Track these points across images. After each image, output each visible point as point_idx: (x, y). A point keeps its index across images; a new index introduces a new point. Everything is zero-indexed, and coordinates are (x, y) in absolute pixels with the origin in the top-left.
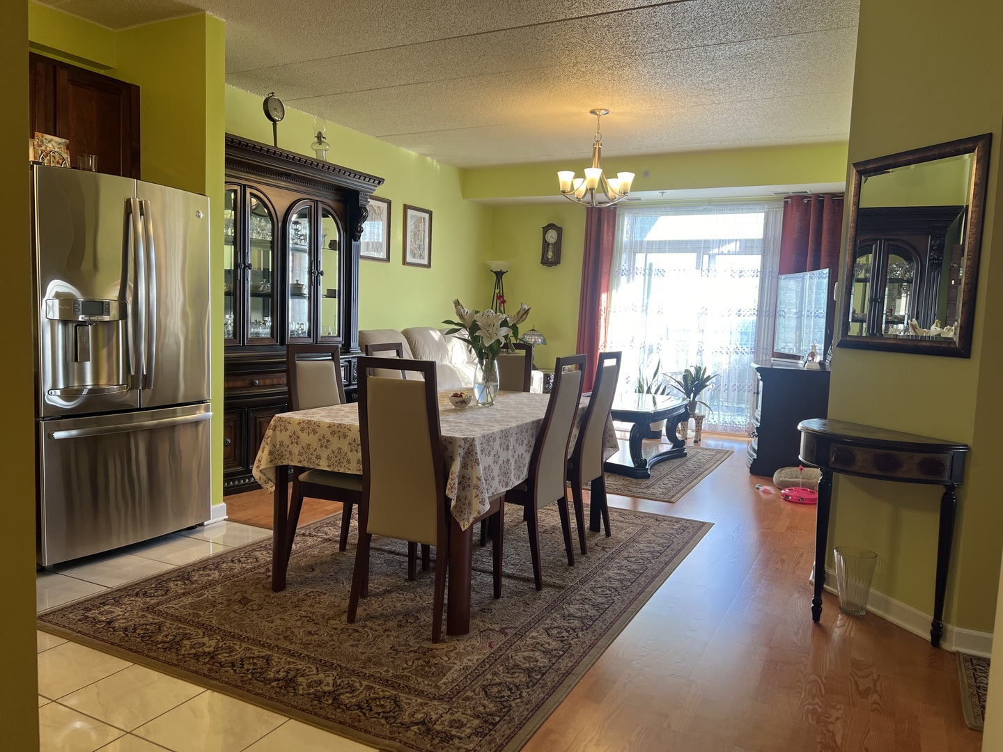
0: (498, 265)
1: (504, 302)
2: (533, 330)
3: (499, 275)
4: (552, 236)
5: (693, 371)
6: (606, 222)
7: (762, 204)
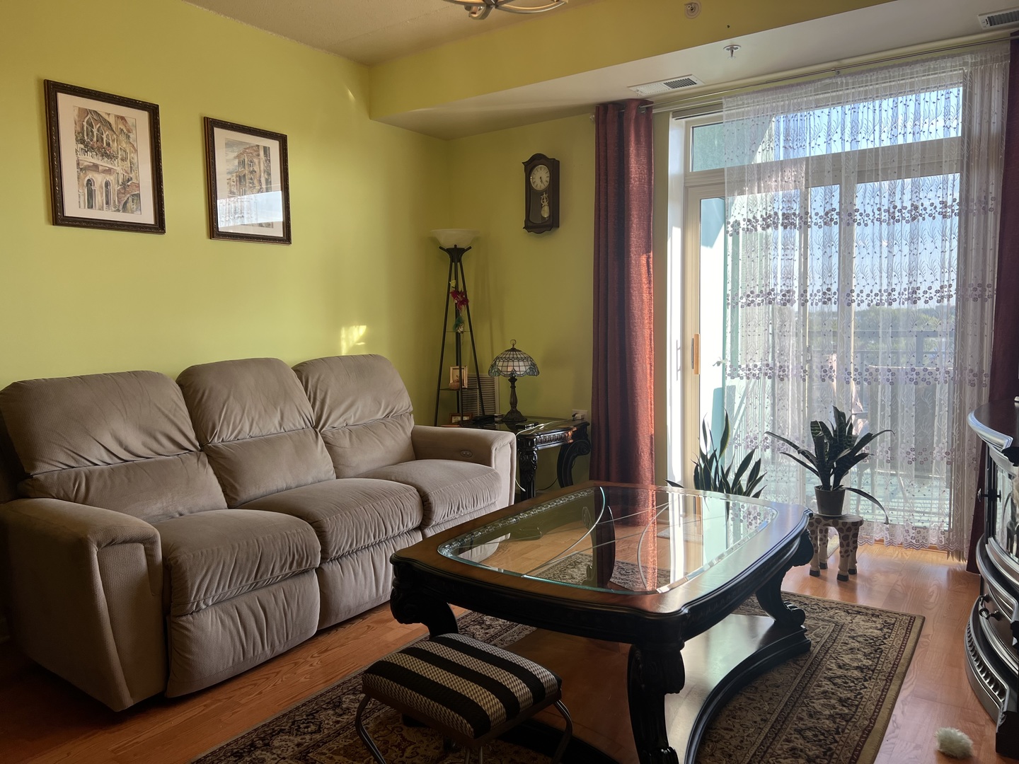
0: (450, 237)
1: (465, 301)
2: (513, 350)
3: (456, 254)
4: (541, 177)
5: (831, 424)
6: (632, 138)
7: (959, 55)
